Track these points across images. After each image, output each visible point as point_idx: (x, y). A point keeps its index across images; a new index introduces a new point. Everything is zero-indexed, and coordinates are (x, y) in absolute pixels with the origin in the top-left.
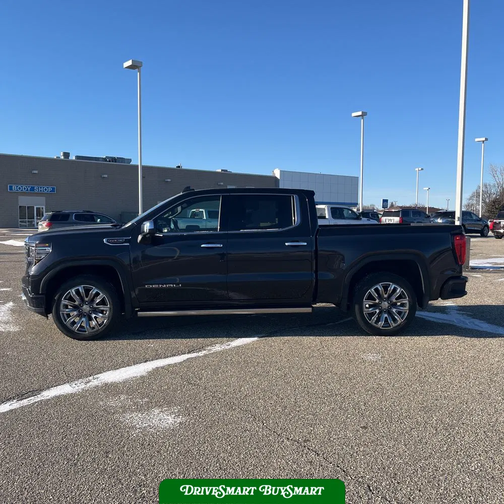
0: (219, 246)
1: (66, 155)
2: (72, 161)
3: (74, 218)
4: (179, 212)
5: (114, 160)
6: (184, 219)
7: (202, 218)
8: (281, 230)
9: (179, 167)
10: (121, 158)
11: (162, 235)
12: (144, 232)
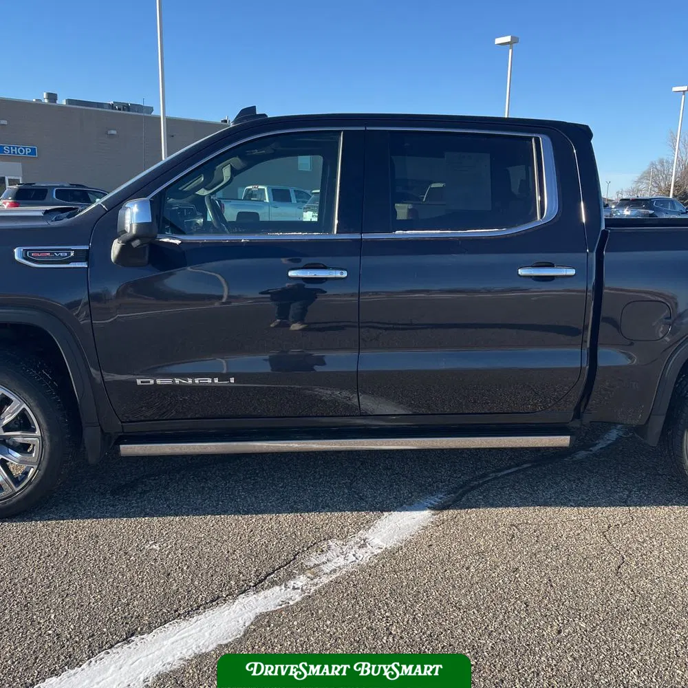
0: (337, 274)
1: (52, 97)
2: (61, 107)
3: (55, 197)
4: (225, 180)
5: (126, 107)
6: (233, 202)
7: (262, 201)
8: (504, 232)
9: (226, 121)
10: (136, 105)
11: (178, 242)
12: (125, 232)
